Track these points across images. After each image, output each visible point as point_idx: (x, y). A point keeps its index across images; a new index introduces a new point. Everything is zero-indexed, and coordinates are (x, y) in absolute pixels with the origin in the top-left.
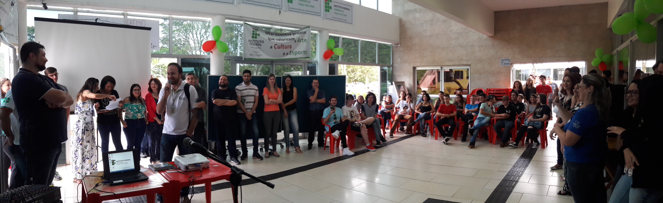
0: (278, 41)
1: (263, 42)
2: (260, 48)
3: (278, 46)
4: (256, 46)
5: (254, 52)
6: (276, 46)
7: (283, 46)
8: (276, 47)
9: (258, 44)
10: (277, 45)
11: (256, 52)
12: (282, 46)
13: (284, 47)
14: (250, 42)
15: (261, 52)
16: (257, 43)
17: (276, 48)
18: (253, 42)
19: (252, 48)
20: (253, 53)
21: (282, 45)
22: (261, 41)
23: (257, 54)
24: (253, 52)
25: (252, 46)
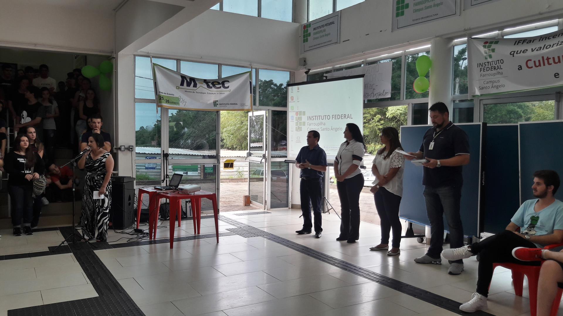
0: (535, 52)
1: (502, 62)
2: (502, 74)
3: (535, 62)
4: (494, 72)
5: (487, 83)
6: (529, 62)
7: (548, 59)
8: (530, 66)
9: (496, 66)
10: (531, 60)
11: (493, 82)
12: (546, 61)
13: (551, 61)
14: (481, 67)
15: (503, 81)
16: (494, 65)
17: (532, 67)
18: (487, 66)
19: (484, 76)
20: (488, 85)
21: (545, 58)
22: (499, 61)
23: (495, 84)
24: (485, 82)
25: (486, 73)
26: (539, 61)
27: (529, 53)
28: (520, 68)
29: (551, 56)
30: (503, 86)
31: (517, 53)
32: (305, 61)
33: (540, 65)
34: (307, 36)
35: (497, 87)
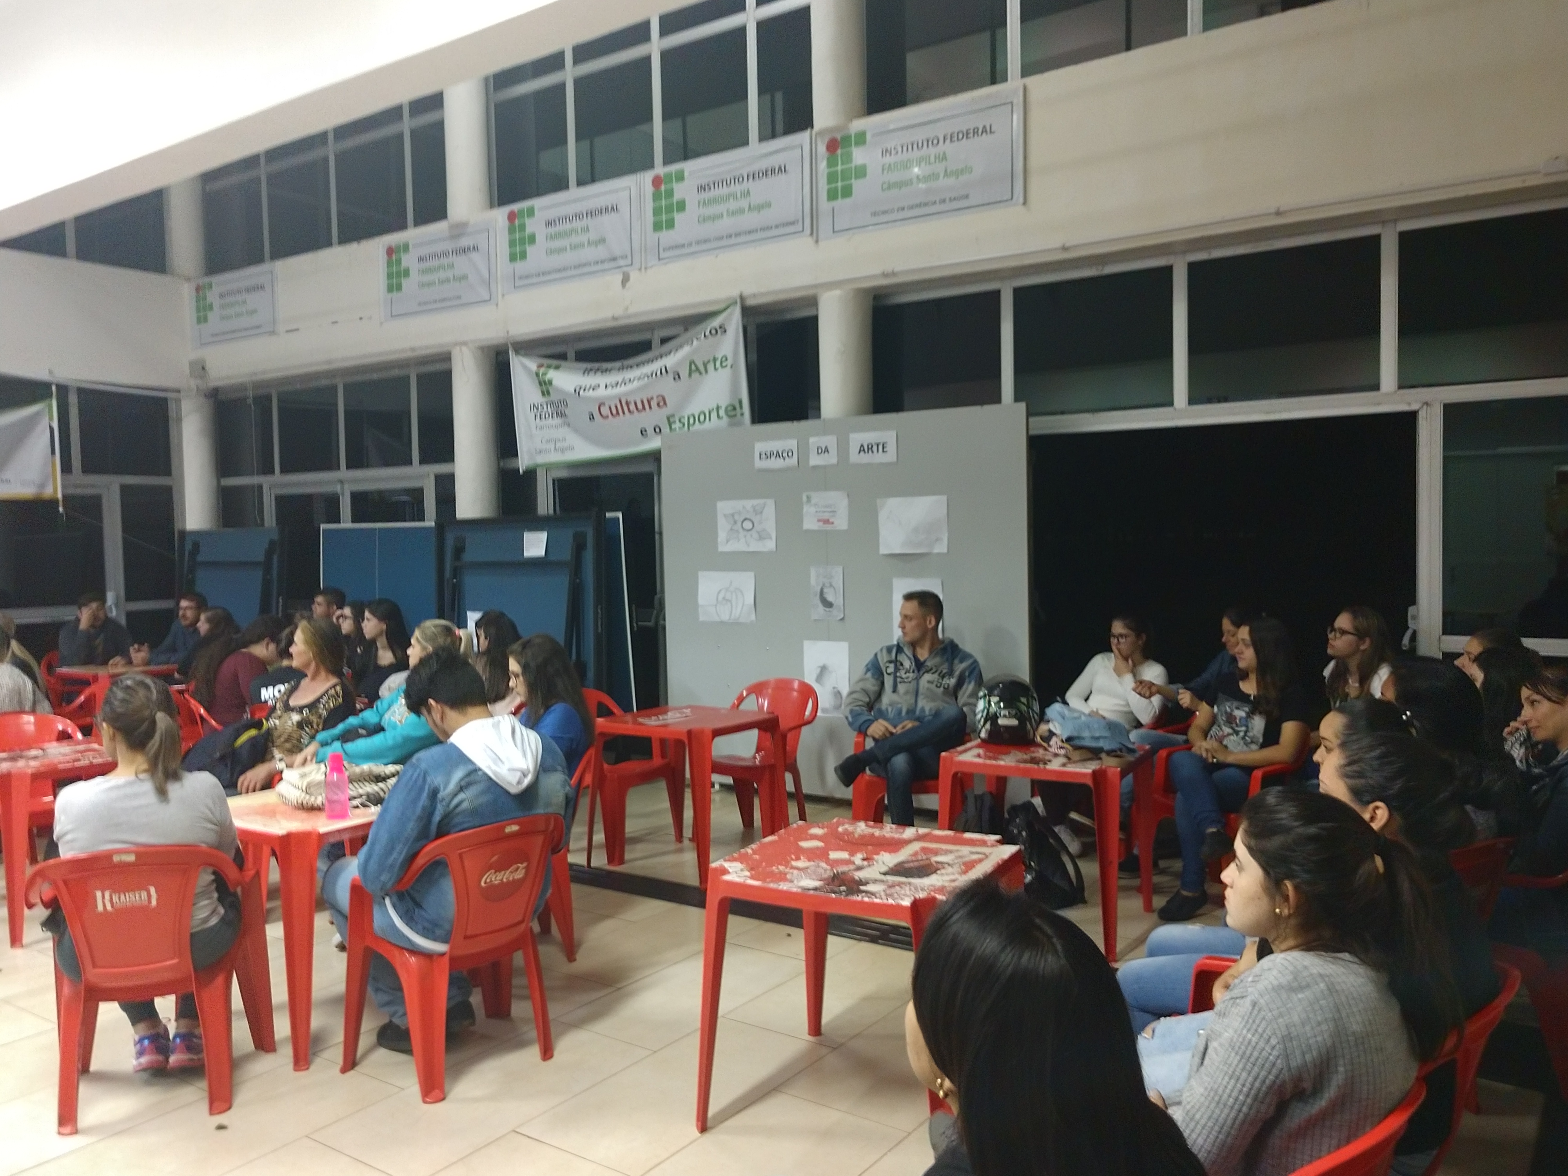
0: (609, 390)
1: (565, 402)
2: (568, 425)
3: (610, 407)
5: (548, 441)
6: (602, 407)
7: (627, 402)
8: (604, 414)
9: (559, 410)
10: (604, 404)
11: (555, 441)
12: (625, 408)
14: (536, 411)
16: (555, 408)
17: (608, 417)
18: (545, 410)
20: (547, 447)
21: (624, 401)
22: (562, 403)
23: (559, 445)
24: (545, 441)
25: (544, 422)
26: (616, 407)
27: (601, 392)
28: (592, 417)
29: (631, 399)
30: (571, 448)
31: (585, 390)
32: (203, 368)
33: (618, 413)
34: (205, 310)
35: (563, 450)
